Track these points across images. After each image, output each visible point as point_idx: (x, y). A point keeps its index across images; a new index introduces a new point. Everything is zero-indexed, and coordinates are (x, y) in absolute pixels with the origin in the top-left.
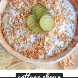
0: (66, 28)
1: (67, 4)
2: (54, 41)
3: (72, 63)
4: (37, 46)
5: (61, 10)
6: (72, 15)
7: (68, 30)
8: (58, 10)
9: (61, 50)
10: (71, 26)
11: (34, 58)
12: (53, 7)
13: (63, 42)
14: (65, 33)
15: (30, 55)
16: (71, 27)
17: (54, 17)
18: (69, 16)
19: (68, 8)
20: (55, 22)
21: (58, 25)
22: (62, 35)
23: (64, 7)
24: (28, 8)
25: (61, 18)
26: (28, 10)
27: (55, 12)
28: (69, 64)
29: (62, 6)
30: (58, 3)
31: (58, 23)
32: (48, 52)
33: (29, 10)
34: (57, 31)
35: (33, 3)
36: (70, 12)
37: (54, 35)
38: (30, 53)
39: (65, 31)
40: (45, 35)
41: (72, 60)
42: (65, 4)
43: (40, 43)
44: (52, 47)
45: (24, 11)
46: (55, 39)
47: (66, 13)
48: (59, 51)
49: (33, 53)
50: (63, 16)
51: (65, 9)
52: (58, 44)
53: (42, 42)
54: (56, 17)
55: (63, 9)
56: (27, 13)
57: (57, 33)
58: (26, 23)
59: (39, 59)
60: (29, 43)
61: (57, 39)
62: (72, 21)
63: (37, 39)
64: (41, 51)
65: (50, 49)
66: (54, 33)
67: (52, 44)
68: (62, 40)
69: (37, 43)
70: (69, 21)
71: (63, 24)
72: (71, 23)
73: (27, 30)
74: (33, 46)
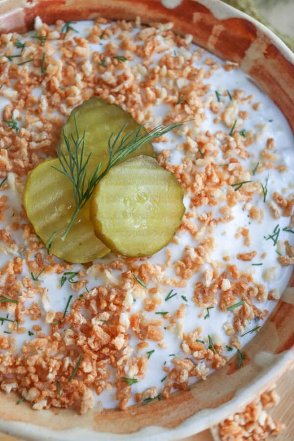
0: (246, 242)
1: (255, 107)
2: (178, 313)
3: (273, 427)
4: (76, 337)
5: (221, 137)
6: (281, 169)
7: (259, 253)
8: (204, 139)
9: (214, 365)
10: (276, 232)
12: (178, 120)
13: (225, 319)
14: (241, 267)
15: (32, 385)
16: (274, 236)
17: (182, 176)
18: (261, 176)
19: (259, 127)
20: (187, 202)
21: (202, 221)
22: (224, 275)
23: (240, 121)
24: (39, 124)
25: (219, 185)
27: (186, 147)
28: (254, 432)
29: (228, 120)
30: (204, 102)
31: (200, 211)
32: (140, 373)
33: (45, 135)
34: (194, 255)
35: (67, 95)
36: (269, 152)
37: (177, 279)
38: (35, 378)
39: (242, 257)
40: (125, 276)
41: (269, 405)
42: (246, 107)
43: (96, 323)
44: (160, 346)
45: (12, 137)
46: (184, 298)
47: (248, 156)
48: (203, 368)
49: (51, 376)
50: (231, 173)
51: (243, 133)
52: (198, 330)
53: (106, 315)
54: (193, 176)
55: (231, 135)
56: (30, 151)
57: (196, 264)
58: (23, 207)
59: (84, 411)
60: (32, 319)
61: (195, 301)
62: (278, 201)
63: (81, 296)
64: (98, 366)
65: (149, 357)
66: (175, 268)
67: (165, 328)
68: (220, 308)
69: (79, 321)
70: (264, 201)
71: (230, 218)
72: (276, 213)
73: (26, 243)
74: (54, 339)
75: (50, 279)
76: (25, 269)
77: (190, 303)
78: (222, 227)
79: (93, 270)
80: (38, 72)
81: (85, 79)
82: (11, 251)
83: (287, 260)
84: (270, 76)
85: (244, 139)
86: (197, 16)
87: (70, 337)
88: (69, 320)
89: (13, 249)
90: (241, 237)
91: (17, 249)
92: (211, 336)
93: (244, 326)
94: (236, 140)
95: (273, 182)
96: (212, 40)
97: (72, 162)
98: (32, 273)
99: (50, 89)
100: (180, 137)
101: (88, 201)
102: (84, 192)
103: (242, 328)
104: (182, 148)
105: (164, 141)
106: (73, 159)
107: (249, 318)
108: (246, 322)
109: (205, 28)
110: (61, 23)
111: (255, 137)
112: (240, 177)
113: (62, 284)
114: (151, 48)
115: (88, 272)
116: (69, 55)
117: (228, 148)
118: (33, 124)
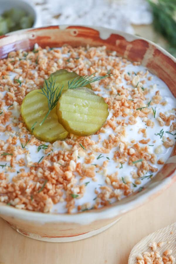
0: (144, 135)
1: (149, 79)
5: (130, 90)
6: (163, 104)
7: (152, 140)
8: (120, 89)
9: (125, 193)
10: (162, 132)
11: (30, 208)
13: (132, 170)
14: (141, 146)
15: (16, 197)
16: (161, 134)
18: (154, 106)
19: (152, 87)
21: (119, 123)
23: (141, 84)
25: (129, 107)
26: (32, 85)
27: (111, 93)
29: (135, 83)
31: (118, 119)
32: (80, 192)
33: (35, 86)
34: (114, 137)
36: (157, 96)
37: (104, 149)
38: (19, 193)
39: (142, 142)
42: (144, 78)
44: (93, 180)
45: (18, 88)
46: (108, 158)
47: (146, 99)
49: (28, 191)
51: (143, 88)
52: (116, 174)
53: (62, 162)
59: (46, 210)
60: (20, 166)
61: (114, 160)
62: (162, 117)
63: (49, 155)
64: (56, 188)
65: (86, 185)
66: (103, 144)
67: (96, 172)
68: (129, 164)
69: (47, 164)
70: (154, 117)
71: (135, 122)
72: (161, 123)
73: (20, 130)
74: (31, 173)
75: (32, 148)
76: (18, 142)
77: (111, 161)
78: (130, 127)
79: (57, 143)
80: (34, 64)
81: (58, 66)
82: (11, 133)
83: (168, 143)
84: (157, 65)
85: (143, 92)
86: (118, 42)
87: (41, 173)
88: (41, 164)
89: (13, 133)
90: (141, 134)
91: (15, 133)
92: (123, 177)
93: (143, 173)
94: (138, 90)
95: (159, 109)
96: (126, 53)
97: (48, 90)
98: (22, 144)
99: (40, 70)
100: (108, 89)
101: (55, 107)
102: (54, 102)
103: (142, 174)
104: (109, 93)
105: (99, 91)
106: (49, 89)
107: (146, 169)
108: (144, 171)
109: (122, 48)
110: (48, 48)
111: (149, 91)
112: (141, 105)
113: (38, 151)
114: (94, 53)
115: (53, 144)
116: (51, 57)
117: (134, 94)
118: (30, 82)
